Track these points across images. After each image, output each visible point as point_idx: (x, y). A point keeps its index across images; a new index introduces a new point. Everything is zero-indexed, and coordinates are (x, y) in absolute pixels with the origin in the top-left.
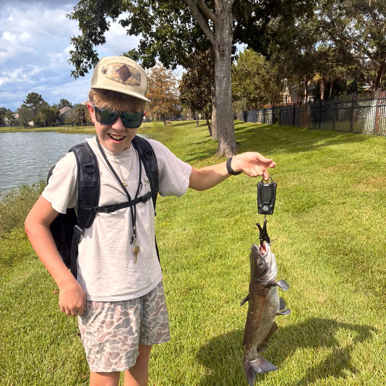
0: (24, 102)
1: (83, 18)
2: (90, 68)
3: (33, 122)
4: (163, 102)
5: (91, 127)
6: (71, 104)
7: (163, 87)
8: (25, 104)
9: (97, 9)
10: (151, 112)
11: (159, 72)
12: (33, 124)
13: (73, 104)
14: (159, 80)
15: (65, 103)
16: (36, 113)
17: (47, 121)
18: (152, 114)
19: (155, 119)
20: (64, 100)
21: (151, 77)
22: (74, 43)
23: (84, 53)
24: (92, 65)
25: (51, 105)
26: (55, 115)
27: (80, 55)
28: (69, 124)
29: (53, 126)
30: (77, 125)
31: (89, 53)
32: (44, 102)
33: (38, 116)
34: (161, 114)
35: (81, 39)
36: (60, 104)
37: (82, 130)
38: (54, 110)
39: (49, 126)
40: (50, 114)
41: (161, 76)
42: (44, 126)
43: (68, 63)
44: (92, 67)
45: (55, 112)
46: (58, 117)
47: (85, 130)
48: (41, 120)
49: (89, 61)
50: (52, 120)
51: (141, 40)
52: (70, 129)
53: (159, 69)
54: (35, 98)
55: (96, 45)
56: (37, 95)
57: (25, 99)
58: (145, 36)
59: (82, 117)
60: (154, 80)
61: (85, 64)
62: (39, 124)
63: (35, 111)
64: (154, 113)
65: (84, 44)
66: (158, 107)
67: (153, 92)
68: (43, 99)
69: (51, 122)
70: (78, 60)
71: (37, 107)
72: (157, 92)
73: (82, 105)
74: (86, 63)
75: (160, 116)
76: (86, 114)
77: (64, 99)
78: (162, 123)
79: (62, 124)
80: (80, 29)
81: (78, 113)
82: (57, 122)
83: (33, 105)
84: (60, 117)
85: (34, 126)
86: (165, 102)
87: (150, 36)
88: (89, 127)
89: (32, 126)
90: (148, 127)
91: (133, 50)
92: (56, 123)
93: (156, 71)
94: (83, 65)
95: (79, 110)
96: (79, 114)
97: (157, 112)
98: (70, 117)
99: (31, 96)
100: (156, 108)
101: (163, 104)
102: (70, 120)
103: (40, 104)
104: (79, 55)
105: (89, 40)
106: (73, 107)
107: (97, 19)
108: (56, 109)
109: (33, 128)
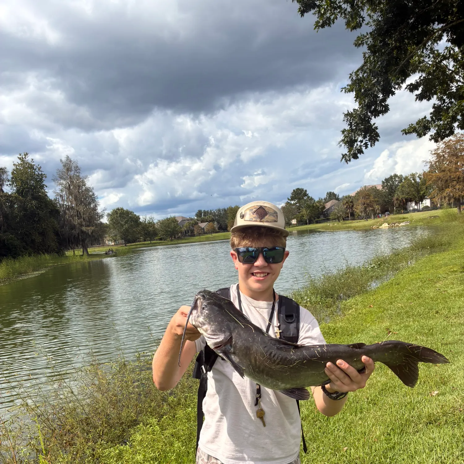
0: (289, 199)
1: (361, 86)
2: (366, 147)
3: (296, 221)
4: (457, 183)
5: (361, 221)
6: (338, 196)
7: (459, 164)
8: (289, 201)
9: (380, 71)
10: (439, 196)
11: (455, 144)
12: (296, 223)
13: (340, 197)
14: (453, 155)
15: (332, 196)
16: (300, 209)
17: (310, 217)
18: (441, 199)
19: (445, 205)
20: (330, 193)
21: (442, 153)
22: (347, 119)
23: (360, 130)
24: (369, 143)
25: (317, 199)
26: (320, 210)
27: (355, 133)
28: (335, 219)
29: (317, 222)
30: (344, 220)
31: (366, 128)
32: (309, 197)
33: (301, 213)
34: (455, 199)
35: (356, 113)
36: (326, 198)
37: (350, 225)
38: (319, 205)
39: (312, 223)
40: (314, 209)
41: (457, 149)
42: (307, 224)
43: (339, 145)
44: (369, 146)
45: (320, 207)
46: (323, 212)
47: (353, 225)
48: (305, 218)
49: (366, 139)
50: (316, 216)
51: (435, 104)
52: (335, 224)
53: (453, 141)
54: (300, 194)
55: (375, 117)
56: (302, 190)
57: (289, 196)
58: (440, 99)
59: (350, 210)
60: (446, 156)
61: (359, 143)
62: (301, 221)
63: (299, 208)
64: (445, 197)
65: (360, 118)
66: (450, 190)
67: (444, 171)
68: (308, 194)
69: (315, 219)
70: (351, 139)
71: (301, 204)
72: (449, 170)
73: (351, 196)
74: (361, 141)
75: (452, 201)
76: (354, 206)
77: (331, 191)
78: (455, 210)
79: (327, 219)
80: (356, 100)
81: (345, 206)
82: (322, 218)
83: (298, 201)
84: (325, 212)
85: (296, 224)
86: (460, 182)
87: (448, 98)
88: (358, 221)
89: (294, 224)
90: (435, 217)
91: (423, 119)
92: (320, 219)
93: (449, 143)
94: (357, 145)
95: (347, 203)
96: (347, 207)
97: (449, 195)
98: (336, 211)
99: (296, 192)
100: (448, 191)
101: (458, 184)
102: (336, 215)
103: (305, 200)
104: (353, 133)
105: (367, 113)
106: (341, 199)
107: (379, 84)
108: (322, 203)
109: (295, 227)
